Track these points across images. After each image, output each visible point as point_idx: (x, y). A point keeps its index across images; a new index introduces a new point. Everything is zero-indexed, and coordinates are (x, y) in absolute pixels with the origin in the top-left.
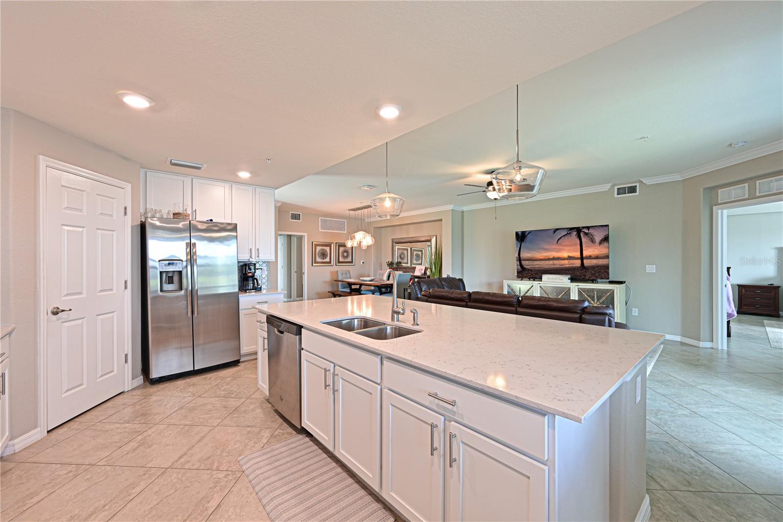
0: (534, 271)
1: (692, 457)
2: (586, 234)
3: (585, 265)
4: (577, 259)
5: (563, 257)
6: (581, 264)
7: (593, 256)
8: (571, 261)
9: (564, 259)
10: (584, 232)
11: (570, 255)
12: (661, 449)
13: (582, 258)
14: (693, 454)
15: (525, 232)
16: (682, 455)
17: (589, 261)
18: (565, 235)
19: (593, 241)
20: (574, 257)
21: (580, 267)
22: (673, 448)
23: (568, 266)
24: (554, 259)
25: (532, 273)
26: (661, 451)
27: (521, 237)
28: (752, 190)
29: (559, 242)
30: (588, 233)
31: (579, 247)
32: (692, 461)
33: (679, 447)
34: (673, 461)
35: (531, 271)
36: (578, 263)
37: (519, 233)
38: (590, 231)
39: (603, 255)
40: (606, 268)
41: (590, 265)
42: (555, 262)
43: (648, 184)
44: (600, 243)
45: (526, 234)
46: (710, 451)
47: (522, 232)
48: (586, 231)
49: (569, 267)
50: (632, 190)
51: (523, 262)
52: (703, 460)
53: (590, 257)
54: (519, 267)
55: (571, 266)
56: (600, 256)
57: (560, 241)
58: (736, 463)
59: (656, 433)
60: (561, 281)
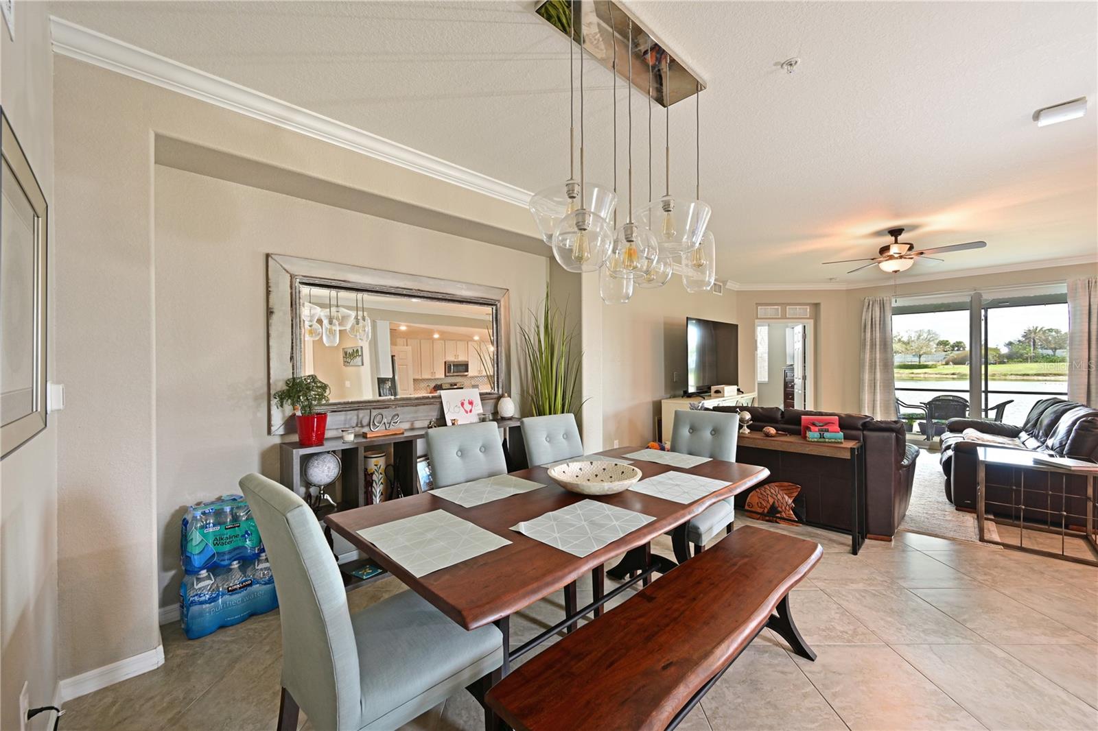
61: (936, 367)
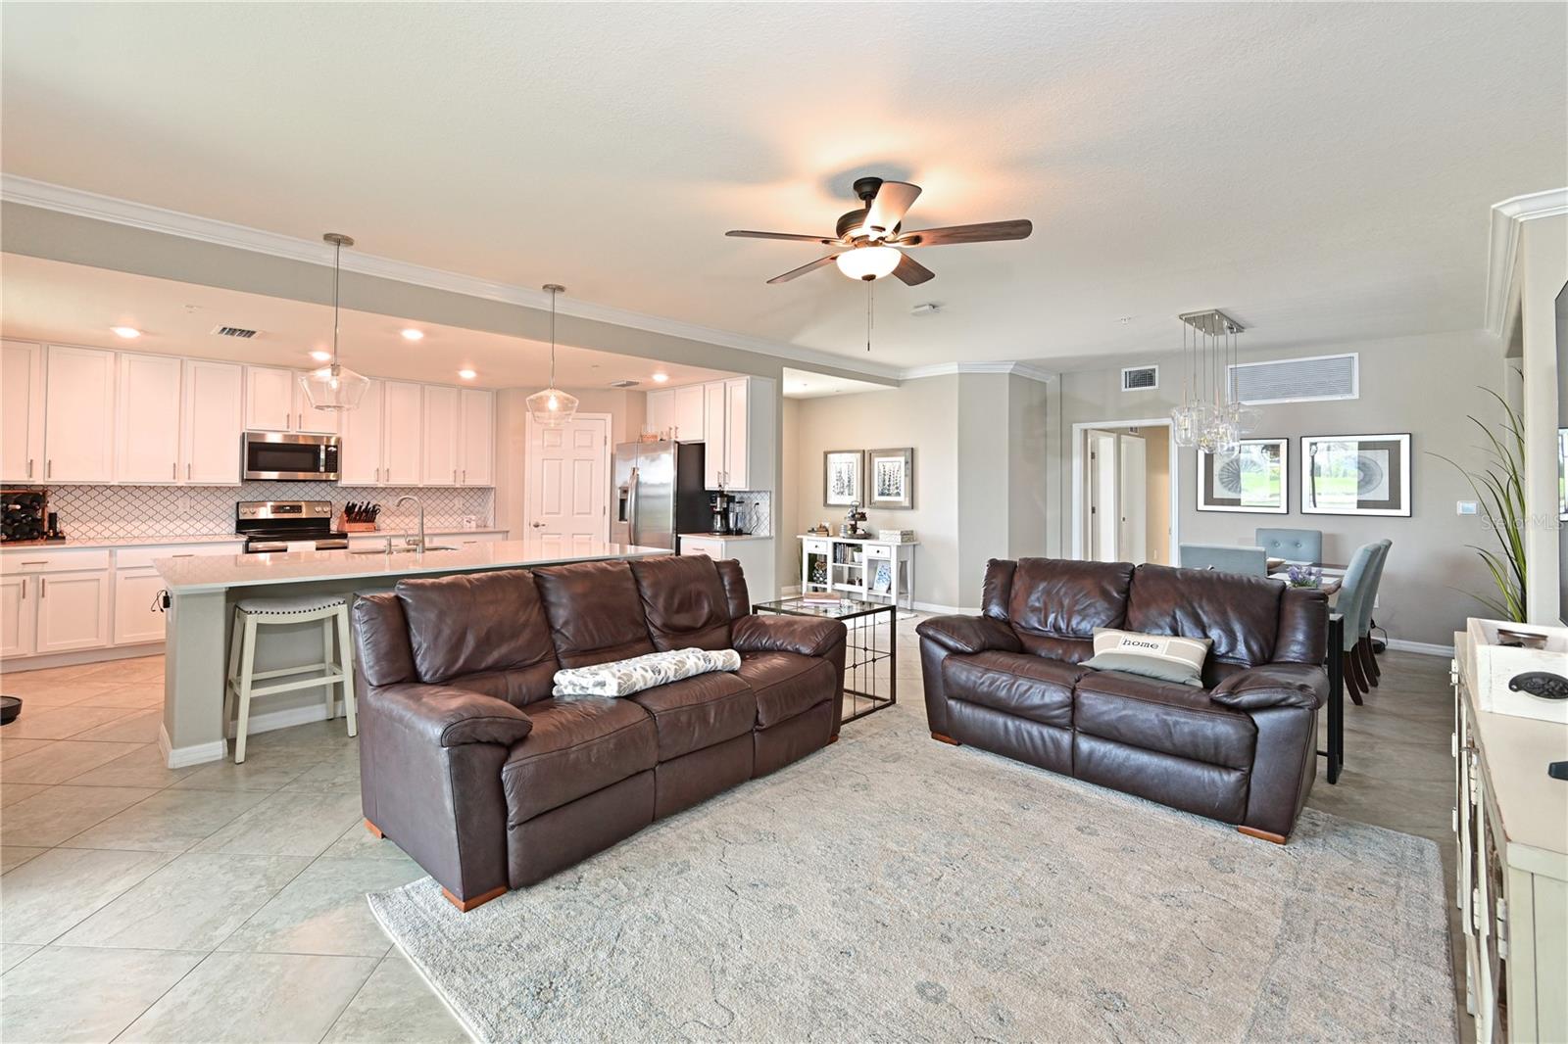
1: (156, 840)
12: (204, 824)
14: (156, 846)
16: (171, 833)
22: (190, 835)
26: (202, 821)
32: (154, 835)
33: (182, 842)
34: (177, 819)
46: (131, 868)
52: (137, 846)
58: (86, 875)
59: (231, 841)
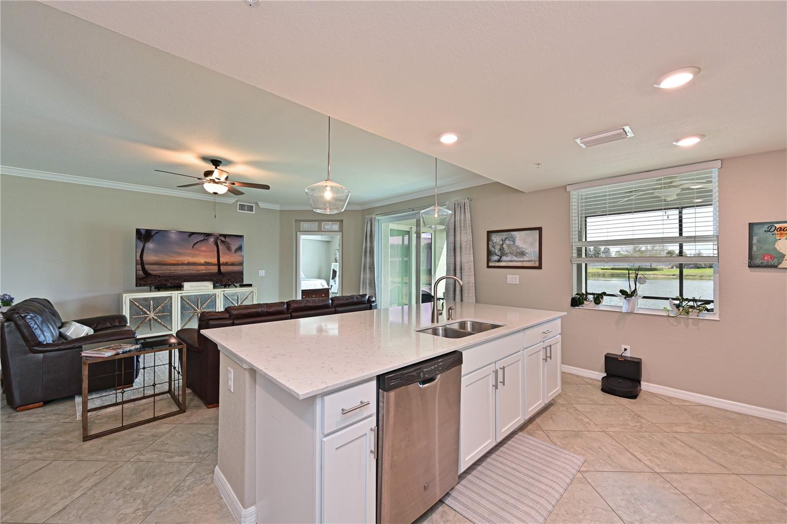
0: (163, 277)
2: (223, 242)
3: (222, 271)
4: (214, 265)
5: (199, 263)
6: (218, 270)
7: (230, 263)
8: (207, 267)
9: (201, 264)
10: (221, 240)
11: (207, 261)
13: (219, 264)
15: (151, 230)
17: (225, 267)
18: (201, 241)
19: (229, 249)
20: (211, 263)
21: (217, 273)
23: (204, 272)
24: (189, 264)
25: (160, 279)
27: (144, 236)
28: (320, 226)
29: (195, 247)
30: (225, 241)
31: (216, 253)
35: (159, 276)
36: (215, 269)
37: (142, 231)
38: (226, 240)
39: (239, 263)
40: (241, 273)
41: (226, 271)
42: (191, 267)
43: (261, 207)
44: (235, 252)
45: (153, 234)
47: (147, 230)
48: (224, 239)
49: (206, 273)
50: (250, 208)
51: (147, 267)
53: (226, 264)
54: (141, 273)
55: (208, 271)
56: (235, 263)
57: (196, 245)
60: (207, 288)
61: (662, 270)
